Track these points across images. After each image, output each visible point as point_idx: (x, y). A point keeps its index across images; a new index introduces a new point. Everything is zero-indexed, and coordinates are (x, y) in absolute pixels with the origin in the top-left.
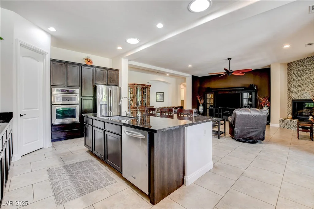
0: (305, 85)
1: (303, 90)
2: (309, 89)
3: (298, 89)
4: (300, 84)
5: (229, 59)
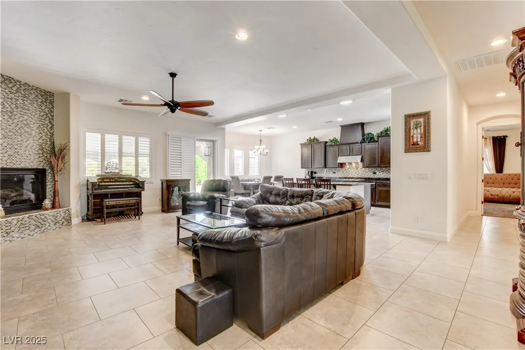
0: (20, 139)
1: (16, 147)
2: (29, 148)
3: (5, 144)
5: (173, 75)
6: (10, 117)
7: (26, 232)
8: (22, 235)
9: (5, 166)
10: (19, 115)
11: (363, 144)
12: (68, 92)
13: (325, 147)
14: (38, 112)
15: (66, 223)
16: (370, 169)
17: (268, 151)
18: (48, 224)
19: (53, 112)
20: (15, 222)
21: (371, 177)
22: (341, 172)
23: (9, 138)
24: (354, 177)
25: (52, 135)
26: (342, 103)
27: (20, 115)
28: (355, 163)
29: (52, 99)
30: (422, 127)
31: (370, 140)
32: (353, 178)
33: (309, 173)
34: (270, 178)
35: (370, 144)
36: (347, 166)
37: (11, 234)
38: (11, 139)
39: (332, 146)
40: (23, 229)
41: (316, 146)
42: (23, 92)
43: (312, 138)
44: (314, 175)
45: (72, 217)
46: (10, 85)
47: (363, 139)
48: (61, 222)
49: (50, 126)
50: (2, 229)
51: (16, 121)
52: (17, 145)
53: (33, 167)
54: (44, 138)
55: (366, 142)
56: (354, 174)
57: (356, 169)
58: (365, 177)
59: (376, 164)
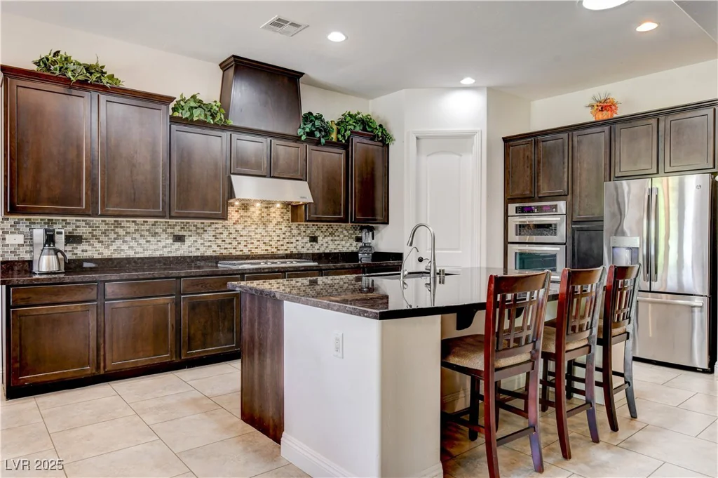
11: (308, 146)
13: (170, 124)
21: (305, 251)
22: (209, 236)
24: (254, 252)
28: (262, 203)
32: (252, 257)
35: (326, 149)
36: (233, 214)
39: (199, 125)
55: (316, 141)
56: (256, 243)
57: (262, 226)
58: (288, 252)
59: (340, 214)
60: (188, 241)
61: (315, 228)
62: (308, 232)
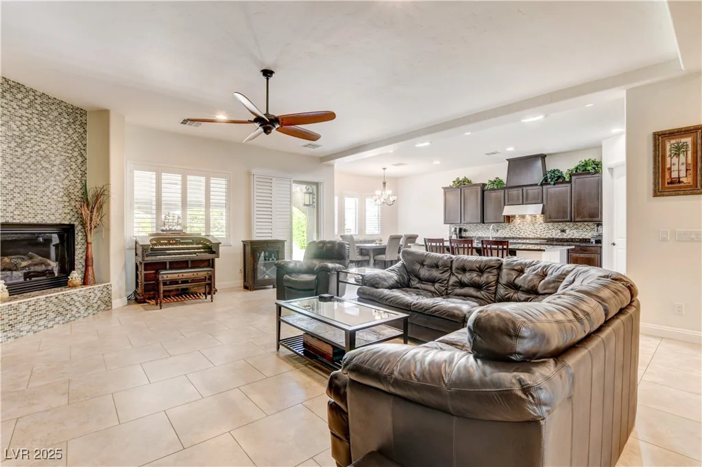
0: (34, 178)
1: (28, 191)
2: (48, 192)
3: (11, 187)
4: (18, 170)
5: (267, 73)
6: (18, 145)
7: (41, 323)
8: (35, 328)
9: (11, 221)
10: (33, 142)
11: (545, 187)
12: (108, 108)
13: (483, 192)
14: (63, 139)
15: (103, 307)
16: (556, 224)
17: (395, 198)
18: (75, 310)
19: (85, 139)
20: (24, 307)
21: (557, 237)
22: (508, 229)
23: (17, 178)
24: (528, 236)
25: (84, 174)
26: (523, 121)
27: (35, 143)
28: (531, 215)
29: (83, 119)
30: (690, 153)
31: (557, 180)
32: (527, 239)
33: (455, 231)
34: (398, 238)
35: (556, 186)
36: (518, 221)
37: (18, 327)
38: (21, 178)
39: (493, 189)
40: (37, 318)
41: (467, 191)
42: (39, 108)
43: (461, 179)
44: (464, 234)
45: (113, 297)
46: (20, 96)
47: (546, 180)
48: (96, 305)
49: (80, 159)
50: (3, 319)
51: (28, 151)
52: (30, 188)
53: (55, 222)
54: (72, 177)
55: (549, 184)
56: (529, 233)
57: (532, 225)
58: (547, 237)
59: (567, 218)
60: (500, 231)
61: (564, 225)
62: (560, 227)
